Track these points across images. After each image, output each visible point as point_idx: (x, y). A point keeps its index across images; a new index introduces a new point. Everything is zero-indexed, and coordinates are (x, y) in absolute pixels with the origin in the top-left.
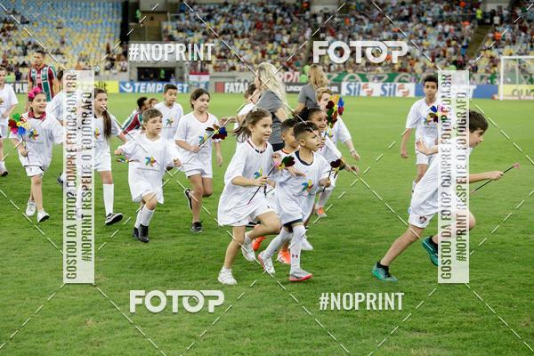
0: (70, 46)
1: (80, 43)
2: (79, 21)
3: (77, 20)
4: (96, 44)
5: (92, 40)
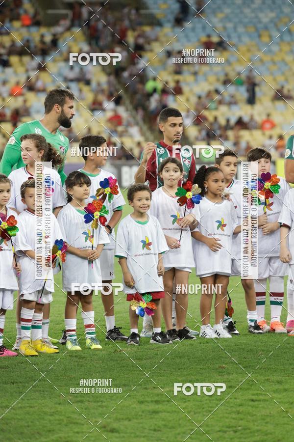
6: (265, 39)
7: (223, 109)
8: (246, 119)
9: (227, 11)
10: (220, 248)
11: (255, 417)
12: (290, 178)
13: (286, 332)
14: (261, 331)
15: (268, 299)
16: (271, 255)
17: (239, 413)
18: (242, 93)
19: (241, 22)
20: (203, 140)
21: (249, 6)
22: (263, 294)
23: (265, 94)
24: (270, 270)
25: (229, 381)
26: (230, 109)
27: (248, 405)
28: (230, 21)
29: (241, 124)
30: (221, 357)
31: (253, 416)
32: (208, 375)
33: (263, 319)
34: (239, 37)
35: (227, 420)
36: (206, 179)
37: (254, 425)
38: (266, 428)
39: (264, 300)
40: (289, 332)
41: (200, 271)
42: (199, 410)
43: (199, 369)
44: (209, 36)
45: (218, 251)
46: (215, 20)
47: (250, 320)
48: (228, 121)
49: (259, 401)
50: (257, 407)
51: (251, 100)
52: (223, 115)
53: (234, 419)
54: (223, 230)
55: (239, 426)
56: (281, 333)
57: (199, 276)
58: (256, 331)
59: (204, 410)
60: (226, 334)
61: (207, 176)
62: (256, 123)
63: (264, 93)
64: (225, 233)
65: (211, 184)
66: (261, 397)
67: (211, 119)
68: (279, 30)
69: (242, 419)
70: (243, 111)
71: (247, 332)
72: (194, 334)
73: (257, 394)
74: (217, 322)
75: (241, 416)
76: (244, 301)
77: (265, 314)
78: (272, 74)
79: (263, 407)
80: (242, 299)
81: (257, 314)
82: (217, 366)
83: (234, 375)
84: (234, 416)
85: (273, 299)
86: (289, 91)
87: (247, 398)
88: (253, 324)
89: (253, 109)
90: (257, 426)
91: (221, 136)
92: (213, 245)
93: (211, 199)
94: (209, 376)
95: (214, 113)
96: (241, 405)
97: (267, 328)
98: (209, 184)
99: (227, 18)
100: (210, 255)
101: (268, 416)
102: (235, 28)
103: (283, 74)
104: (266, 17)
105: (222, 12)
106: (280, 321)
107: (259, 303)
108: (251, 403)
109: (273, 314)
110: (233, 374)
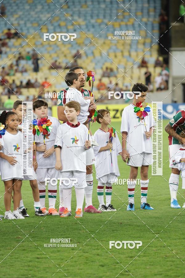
0: (91, 57)
1: (104, 52)
2: (103, 22)
3: (99, 21)
4: (126, 54)
5: (121, 48)
6: (45, 31)
7: (18, 75)
8: (33, 81)
9: (20, 13)
10: (16, 163)
11: (39, 268)
12: (61, 118)
13: (59, 215)
14: (43, 214)
15: (47, 194)
16: (49, 167)
17: (29, 266)
18: (29, 65)
19: (28, 20)
20: (6, 95)
21: (34, 11)
22: (44, 191)
23: (44, 65)
24: (48, 176)
25: (23, 246)
26: (22, 75)
27: (35, 261)
28: (22, 19)
29: (29, 85)
30: (18, 231)
31: (38, 268)
32: (9, 243)
33: (44, 207)
34: (28, 29)
35: (22, 271)
36: (6, 119)
37: (39, 273)
38: (46, 275)
39: (44, 195)
40: (60, 215)
41: (4, 177)
42: (4, 265)
43: (4, 239)
44: (9, 30)
45: (15, 165)
46: (13, 19)
47: (36, 208)
48: (21, 82)
49: (42, 258)
50: (41, 262)
51: (36, 69)
52: (18, 79)
53: (26, 270)
54: (18, 152)
55: (30, 275)
56: (56, 216)
57: (3, 180)
58: (40, 214)
59: (7, 265)
60: (21, 217)
61: (7, 117)
62: (39, 83)
64: (19, 153)
66: (43, 256)
67: (11, 81)
68: (52, 25)
69: (31, 270)
70: (31, 76)
71: (34, 215)
72: (1, 217)
73: (41, 254)
74: (15, 209)
75: (30, 268)
76: (32, 196)
77: (46, 204)
78: (49, 52)
79: (45, 262)
80: (31, 194)
81: (40, 204)
82: (16, 237)
83: (26, 242)
84: (26, 268)
85: (50, 194)
86: (60, 63)
87: (34, 256)
88: (38, 210)
89: (37, 75)
90: (41, 274)
91: (17, 92)
92: (12, 161)
93: (10, 132)
94: (10, 243)
95: (13, 78)
96: (30, 261)
97: (47, 212)
98: (8, 122)
99: (20, 18)
100: (10, 167)
101: (47, 268)
102: (25, 24)
103: (56, 52)
104: (45, 17)
105: (17, 14)
106: (55, 208)
107: (41, 197)
108: (37, 260)
109: (50, 204)
110: (25, 242)
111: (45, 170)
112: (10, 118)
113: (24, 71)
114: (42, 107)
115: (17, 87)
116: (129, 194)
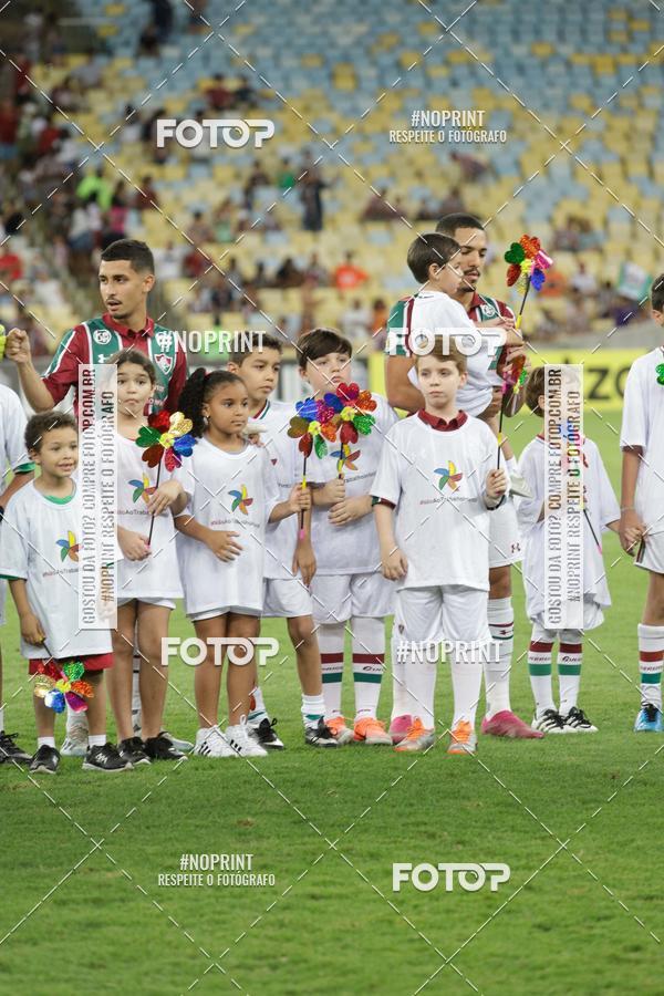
6: (345, 84)
7: (249, 241)
8: (301, 263)
9: (259, 20)
10: (238, 554)
11: (318, 933)
12: (399, 398)
13: (391, 742)
14: (333, 741)
15: (349, 668)
16: (354, 571)
17: (282, 925)
18: (290, 205)
19: (289, 45)
20: (205, 311)
21: (307, 11)
22: (338, 658)
23: (343, 208)
24: (353, 603)
25: (261, 855)
26: (264, 241)
27: (304, 908)
28: (265, 43)
29: (288, 276)
30: (243, 799)
31: (313, 932)
32: (212, 841)
33: (338, 714)
34: (286, 79)
35: (255, 942)
36: (207, 399)
37: (316, 952)
38: (342, 959)
39: (340, 671)
40: (396, 742)
41: (194, 605)
42: (191, 920)
43: (192, 828)
44: (219, 77)
45: (233, 559)
46: (233, 44)
47: (309, 716)
48: (261, 268)
49: (329, 897)
50: (323, 912)
51: (313, 221)
52: (249, 254)
53: (271, 938)
54: (246, 513)
55: (283, 955)
56: (379, 744)
57: (192, 616)
58: (323, 741)
59: (204, 919)
60: (255, 749)
61: (208, 390)
62: (325, 271)
63: (343, 205)
64: (250, 518)
65: (217, 410)
66: (332, 890)
68: (374, 63)
69: (288, 940)
70: (295, 246)
71: (301, 743)
72: (183, 748)
73: (324, 883)
74: (233, 721)
75: (288, 932)
76: (294, 673)
77: (343, 703)
78: (359, 161)
79: (337, 913)
80: (292, 668)
81: (325, 703)
82: (234, 820)
83: (271, 841)
84: (271, 932)
85: (360, 668)
86: (398, 200)
87: (300, 892)
88: (315, 725)
89: (316, 240)
90: (324, 954)
91: (244, 302)
92: (223, 548)
93: (218, 442)
94: (215, 844)
95: (229, 251)
96: (286, 908)
97: (346, 733)
98: (212, 409)
99: (259, 37)
100: (216, 569)
101: (347, 931)
102: (276, 58)
103: (385, 161)
104: (347, 33)
105: (246, 23)
106: (375, 719)
107: (329, 678)
108: (311, 903)
109: (360, 704)
110: (269, 838)
111: (344, 581)
112: (219, 394)
113: (272, 226)
114: (333, 356)
115: (245, 284)
116: (644, 672)
